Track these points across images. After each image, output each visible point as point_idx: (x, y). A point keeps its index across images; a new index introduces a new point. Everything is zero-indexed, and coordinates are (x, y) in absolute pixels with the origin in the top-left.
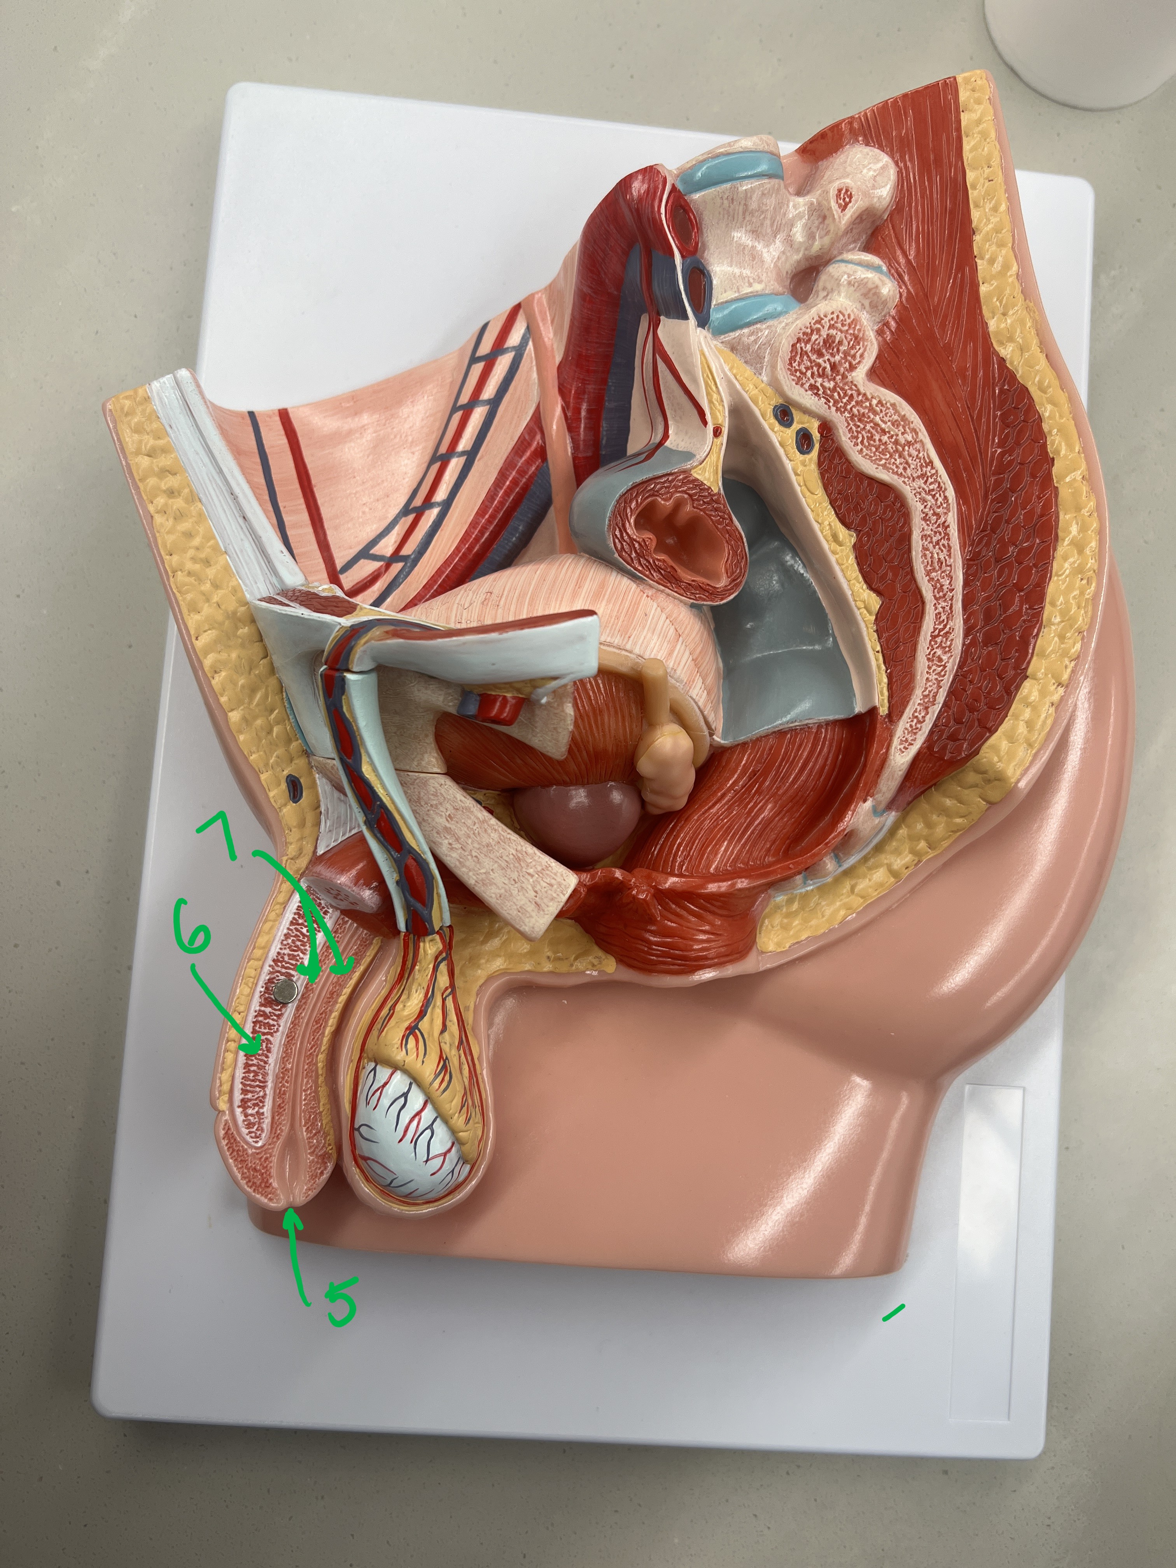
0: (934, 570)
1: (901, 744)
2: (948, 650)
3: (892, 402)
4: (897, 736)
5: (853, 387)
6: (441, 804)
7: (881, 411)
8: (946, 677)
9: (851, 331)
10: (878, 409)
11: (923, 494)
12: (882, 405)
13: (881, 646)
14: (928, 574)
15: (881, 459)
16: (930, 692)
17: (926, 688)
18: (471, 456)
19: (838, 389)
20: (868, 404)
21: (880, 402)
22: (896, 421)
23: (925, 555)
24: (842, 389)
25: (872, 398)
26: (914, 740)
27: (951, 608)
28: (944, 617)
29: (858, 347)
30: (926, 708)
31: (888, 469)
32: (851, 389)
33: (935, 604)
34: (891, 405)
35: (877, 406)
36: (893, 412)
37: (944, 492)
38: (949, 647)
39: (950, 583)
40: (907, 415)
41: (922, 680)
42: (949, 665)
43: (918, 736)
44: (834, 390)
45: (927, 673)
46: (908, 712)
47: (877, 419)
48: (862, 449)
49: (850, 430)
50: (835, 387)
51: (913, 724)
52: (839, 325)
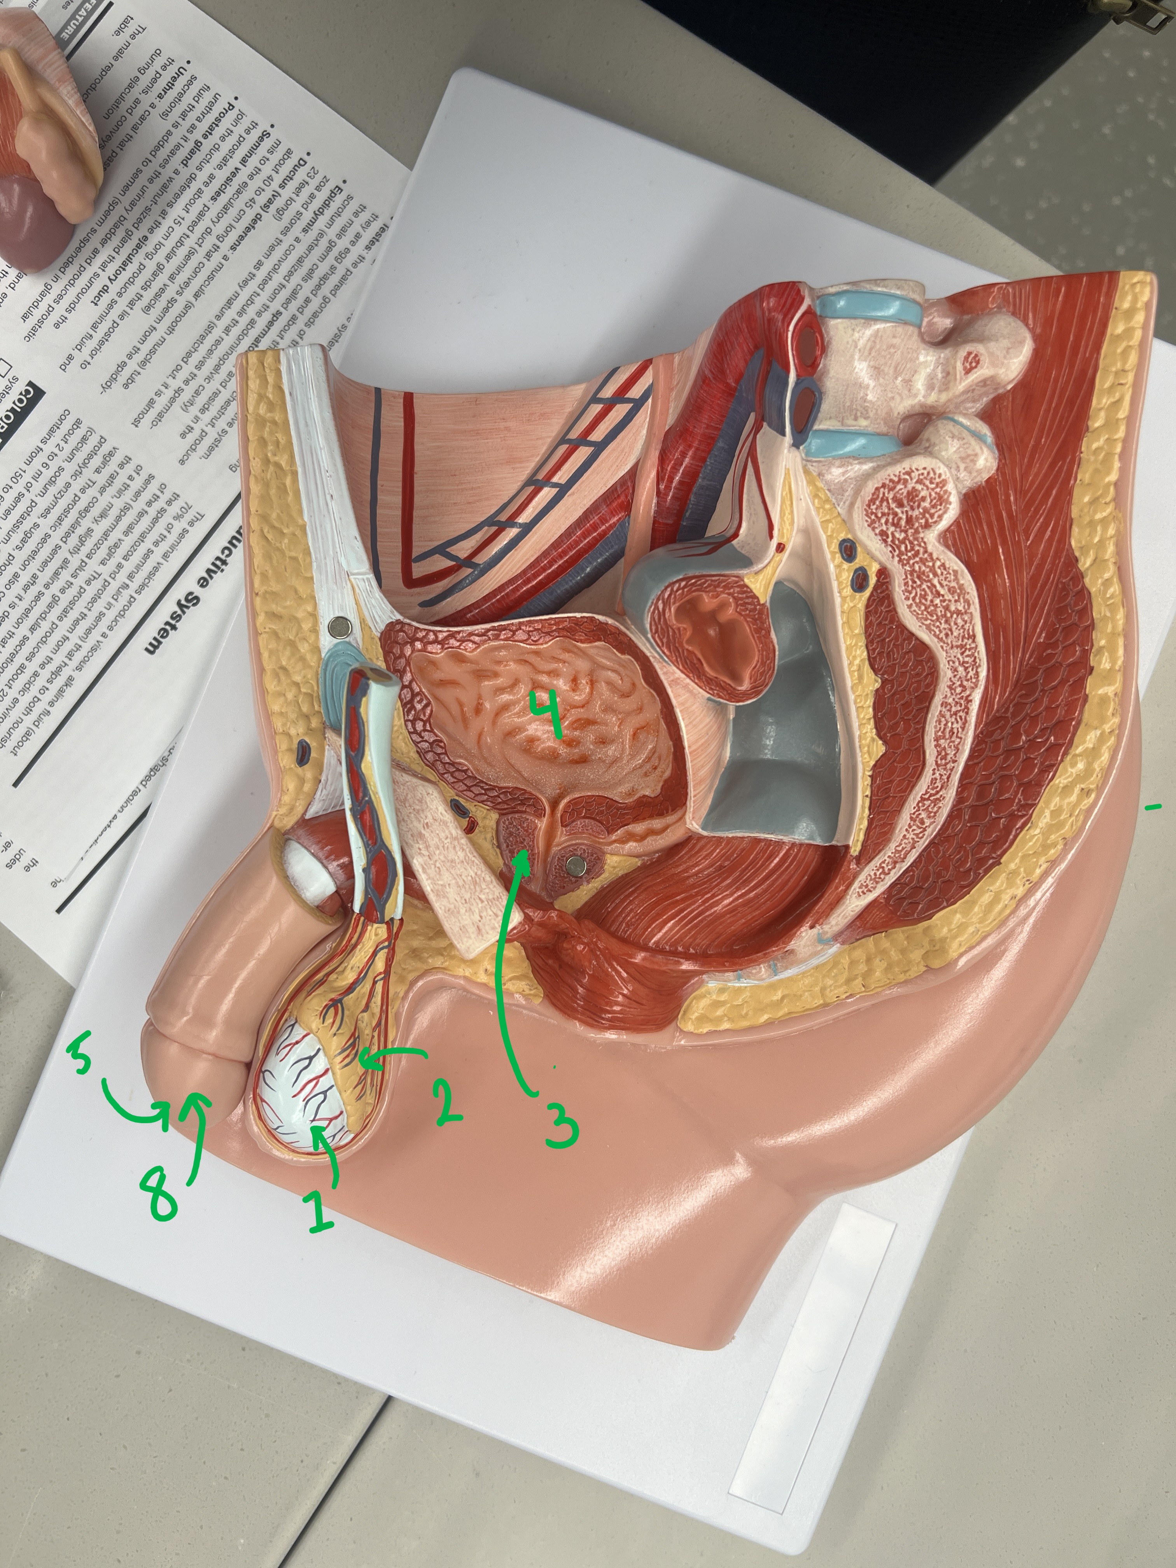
0: (944, 738)
1: (860, 888)
2: (933, 816)
3: (956, 568)
4: (859, 879)
5: (923, 544)
6: (423, 811)
7: (942, 574)
8: (923, 840)
9: (938, 490)
10: (939, 572)
11: (957, 664)
12: (945, 569)
13: (872, 792)
14: (937, 739)
15: (926, 619)
16: (903, 849)
17: (900, 844)
18: (563, 490)
19: (907, 542)
20: (931, 564)
21: (943, 565)
22: (954, 587)
23: (940, 722)
24: (911, 543)
25: (937, 559)
26: (874, 888)
27: (948, 778)
28: (939, 784)
29: (939, 507)
30: (895, 863)
31: (930, 630)
32: (920, 545)
33: (934, 770)
34: (954, 571)
35: (939, 568)
36: (953, 577)
37: (977, 668)
38: (935, 813)
39: (955, 755)
40: (966, 586)
41: (899, 835)
42: (929, 830)
43: (879, 886)
44: (902, 542)
45: (907, 830)
46: (877, 862)
47: (935, 581)
48: (911, 604)
49: (906, 584)
50: (905, 539)
51: (878, 873)
52: (927, 482)
